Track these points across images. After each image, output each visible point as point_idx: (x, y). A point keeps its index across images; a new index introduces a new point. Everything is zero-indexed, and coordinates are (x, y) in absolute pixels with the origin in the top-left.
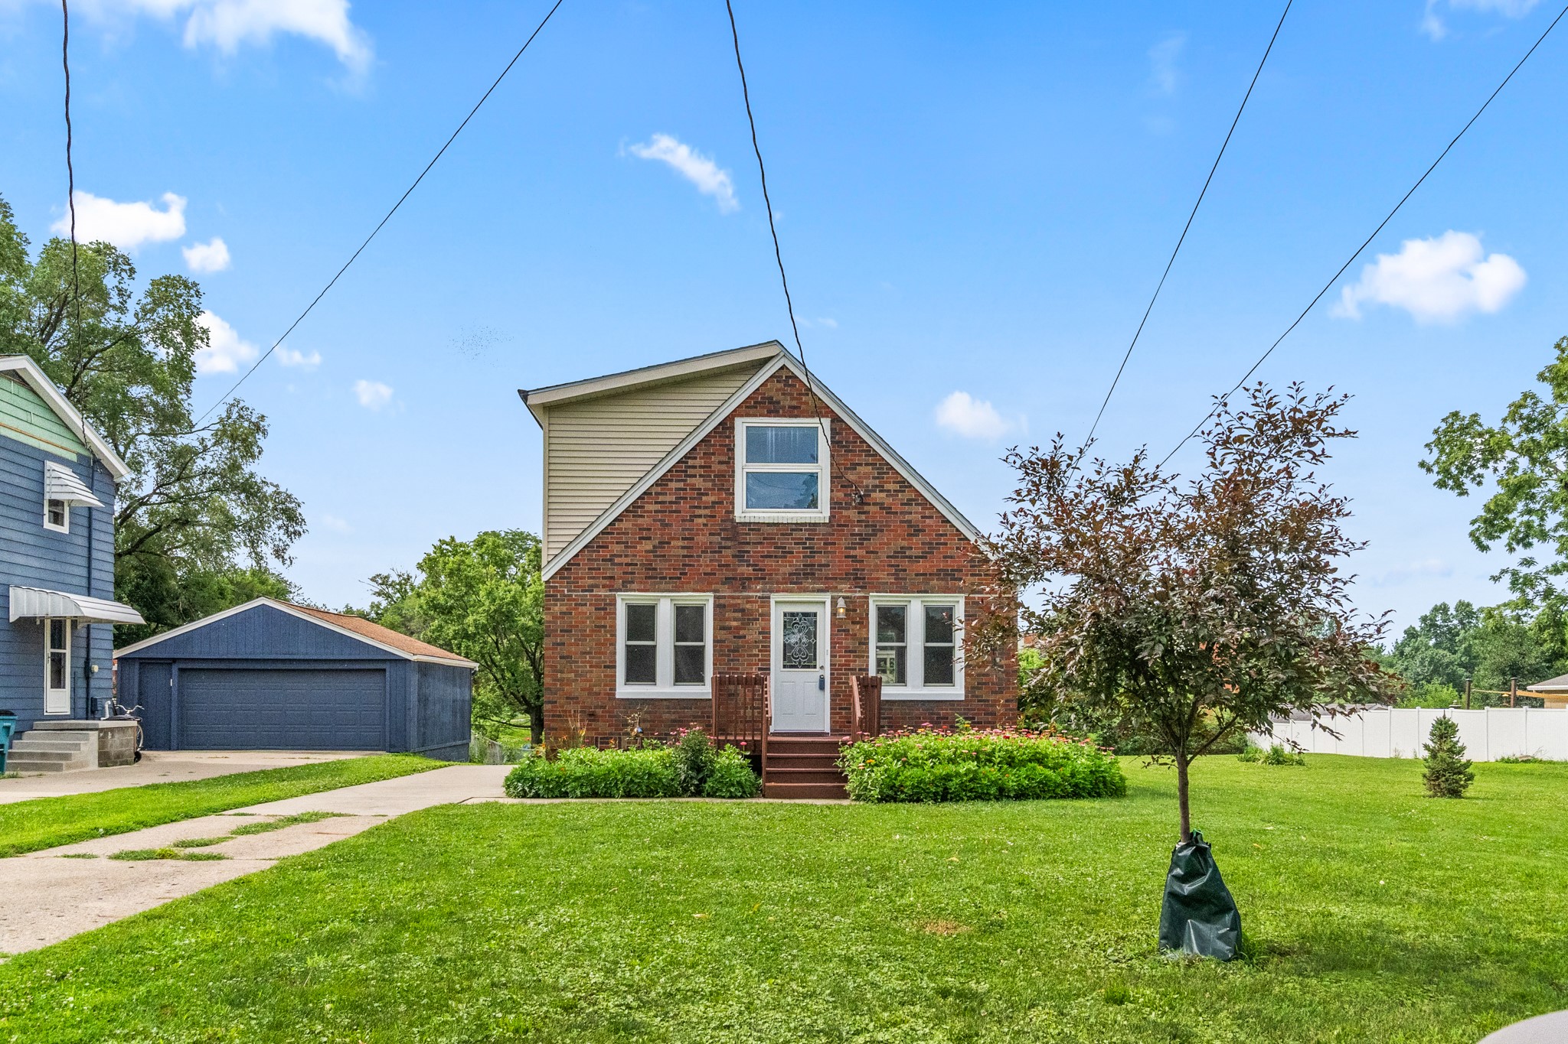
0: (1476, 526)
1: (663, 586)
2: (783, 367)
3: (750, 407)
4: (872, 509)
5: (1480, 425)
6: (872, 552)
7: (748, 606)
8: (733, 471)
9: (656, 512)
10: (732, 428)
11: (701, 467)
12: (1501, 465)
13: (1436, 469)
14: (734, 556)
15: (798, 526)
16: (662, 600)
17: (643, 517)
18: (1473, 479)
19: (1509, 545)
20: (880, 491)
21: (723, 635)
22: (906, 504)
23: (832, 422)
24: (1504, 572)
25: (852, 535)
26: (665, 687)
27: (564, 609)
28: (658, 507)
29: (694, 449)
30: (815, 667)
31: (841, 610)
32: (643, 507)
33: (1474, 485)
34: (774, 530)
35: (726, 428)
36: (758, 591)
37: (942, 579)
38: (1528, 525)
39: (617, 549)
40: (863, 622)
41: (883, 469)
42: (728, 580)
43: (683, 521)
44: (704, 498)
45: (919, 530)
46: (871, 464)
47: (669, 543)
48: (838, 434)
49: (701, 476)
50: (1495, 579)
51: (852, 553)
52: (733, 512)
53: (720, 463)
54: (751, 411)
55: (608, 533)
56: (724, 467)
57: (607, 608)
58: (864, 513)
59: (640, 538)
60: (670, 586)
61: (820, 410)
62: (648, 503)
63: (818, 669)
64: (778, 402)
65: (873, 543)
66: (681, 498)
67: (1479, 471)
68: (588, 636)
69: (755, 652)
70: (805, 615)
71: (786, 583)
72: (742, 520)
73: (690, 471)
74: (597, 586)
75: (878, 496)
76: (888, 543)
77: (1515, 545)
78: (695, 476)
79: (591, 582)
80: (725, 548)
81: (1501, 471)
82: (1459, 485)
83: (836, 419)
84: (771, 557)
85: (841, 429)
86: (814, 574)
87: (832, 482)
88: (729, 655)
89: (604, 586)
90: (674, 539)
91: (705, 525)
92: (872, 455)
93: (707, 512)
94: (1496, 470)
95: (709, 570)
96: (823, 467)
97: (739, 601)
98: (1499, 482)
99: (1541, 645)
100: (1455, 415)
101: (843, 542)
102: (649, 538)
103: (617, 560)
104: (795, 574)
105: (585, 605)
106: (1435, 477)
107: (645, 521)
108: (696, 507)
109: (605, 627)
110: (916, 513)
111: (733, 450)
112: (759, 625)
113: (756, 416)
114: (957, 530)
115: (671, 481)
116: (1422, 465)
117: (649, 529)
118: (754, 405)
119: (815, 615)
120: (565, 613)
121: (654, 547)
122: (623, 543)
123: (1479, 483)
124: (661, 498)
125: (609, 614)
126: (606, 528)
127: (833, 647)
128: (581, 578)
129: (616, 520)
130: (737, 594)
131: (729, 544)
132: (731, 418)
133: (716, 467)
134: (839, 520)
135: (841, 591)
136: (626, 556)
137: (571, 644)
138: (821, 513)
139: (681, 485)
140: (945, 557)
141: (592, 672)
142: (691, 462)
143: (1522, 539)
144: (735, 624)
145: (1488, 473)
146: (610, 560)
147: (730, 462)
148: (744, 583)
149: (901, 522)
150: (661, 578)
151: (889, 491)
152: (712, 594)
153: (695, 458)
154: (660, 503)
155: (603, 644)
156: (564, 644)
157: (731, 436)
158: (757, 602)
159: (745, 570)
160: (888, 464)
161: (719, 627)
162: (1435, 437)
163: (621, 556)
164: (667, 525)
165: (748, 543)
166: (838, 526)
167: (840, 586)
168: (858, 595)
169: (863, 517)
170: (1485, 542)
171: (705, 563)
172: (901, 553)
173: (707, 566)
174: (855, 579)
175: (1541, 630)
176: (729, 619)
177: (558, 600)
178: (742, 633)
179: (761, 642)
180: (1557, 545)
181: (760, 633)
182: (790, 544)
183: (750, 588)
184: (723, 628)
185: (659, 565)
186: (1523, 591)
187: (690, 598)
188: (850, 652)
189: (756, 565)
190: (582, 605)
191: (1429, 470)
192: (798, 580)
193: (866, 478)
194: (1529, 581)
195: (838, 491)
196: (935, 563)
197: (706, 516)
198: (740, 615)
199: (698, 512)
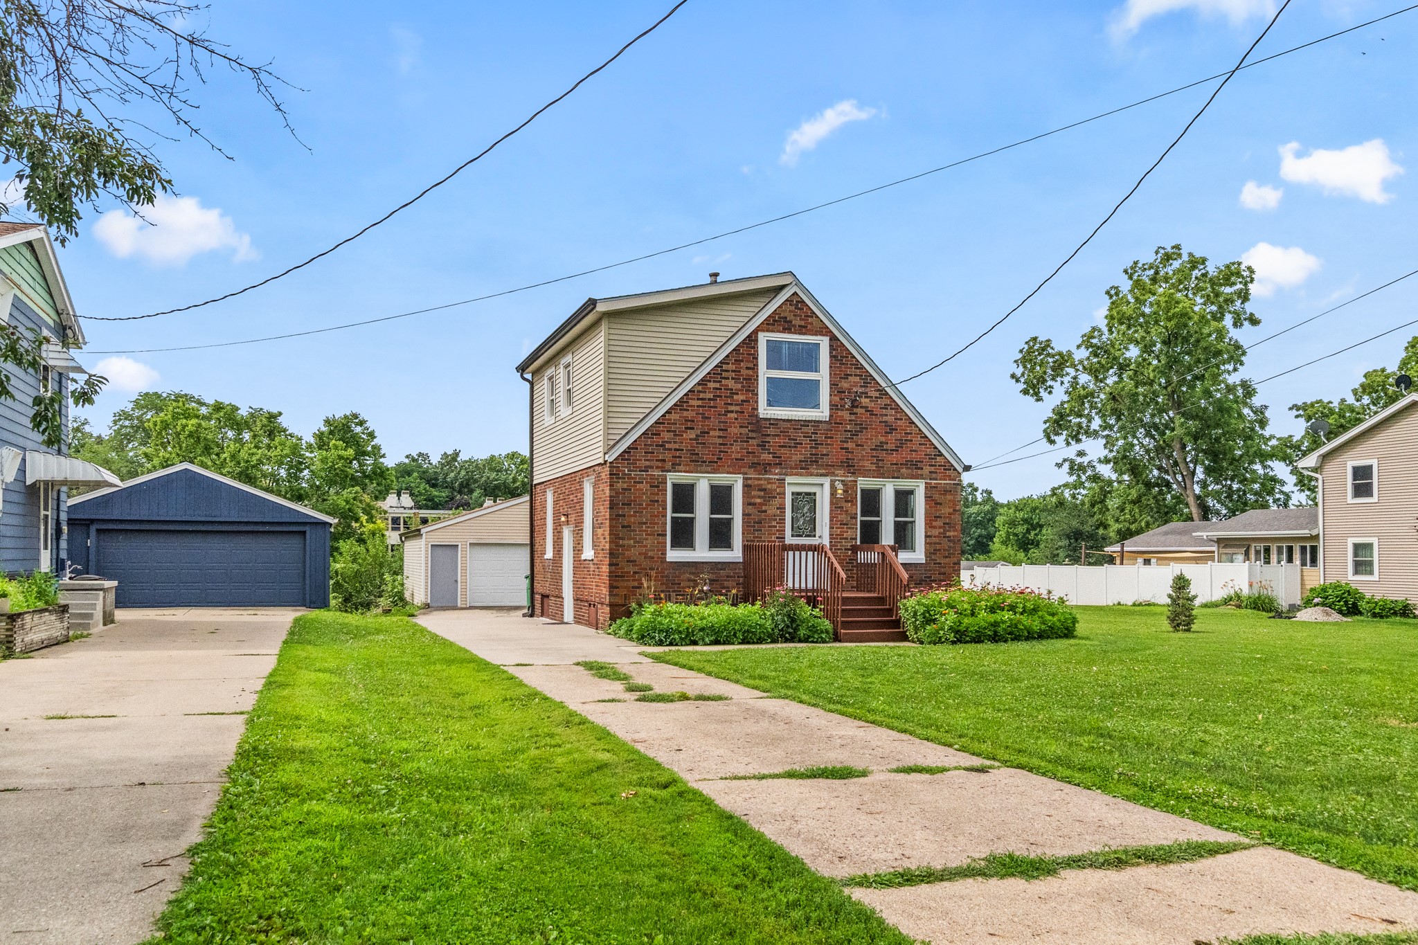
0: (1048, 424)
1: (704, 468)
2: (795, 294)
3: (770, 324)
4: (859, 410)
5: (1052, 348)
6: (859, 445)
7: (769, 486)
8: (757, 376)
9: (698, 406)
10: (756, 340)
11: (732, 371)
12: (1067, 379)
13: (1022, 380)
14: (758, 445)
15: (806, 423)
16: (701, 480)
17: (688, 410)
18: (1046, 389)
19: (1067, 440)
20: (866, 397)
21: (750, 509)
22: (883, 408)
23: (830, 340)
24: (1065, 460)
25: (845, 431)
26: (701, 552)
27: (625, 486)
28: (700, 403)
29: (727, 356)
30: (815, 536)
31: (840, 492)
32: (688, 402)
33: (1046, 394)
34: (788, 425)
35: (751, 340)
36: (776, 474)
37: (909, 468)
38: (1079, 425)
39: (667, 436)
40: (853, 502)
41: (868, 379)
42: (754, 465)
43: (719, 415)
44: (735, 397)
45: (893, 429)
46: (859, 375)
47: (708, 433)
48: (834, 350)
49: (733, 379)
50: (1059, 465)
51: (845, 445)
52: (757, 409)
53: (747, 368)
54: (771, 327)
55: (660, 423)
56: (750, 372)
57: (659, 485)
58: (853, 414)
59: (686, 428)
60: (709, 469)
61: (823, 330)
62: (691, 399)
63: (817, 537)
64: (791, 322)
65: (861, 438)
66: (718, 396)
67: (1049, 383)
68: (644, 509)
69: (774, 523)
70: (809, 494)
71: (797, 469)
72: (765, 416)
73: (724, 374)
74: (652, 467)
75: (865, 401)
76: (872, 438)
77: (1070, 440)
78: (728, 379)
79: (648, 463)
80: (751, 438)
81: (1067, 385)
82: (1036, 394)
83: (833, 338)
84: (785, 447)
85: (837, 346)
86: (818, 462)
87: (831, 388)
88: (754, 526)
89: (657, 467)
90: (711, 429)
91: (736, 419)
92: (859, 368)
93: (738, 408)
94: (1062, 383)
95: (739, 456)
96: (823, 375)
97: (762, 482)
98: (1066, 392)
99: (1093, 516)
100: (1035, 339)
101: (839, 437)
102: (693, 428)
103: (667, 446)
104: (803, 461)
105: (642, 483)
106: (1022, 386)
107: (689, 414)
108: (729, 404)
109: (657, 501)
110: (891, 415)
111: (757, 358)
112: (777, 502)
113: (772, 331)
114: (920, 430)
115: (710, 381)
116: (1013, 376)
117: (693, 421)
118: (772, 324)
119: (815, 494)
120: (625, 489)
121: (697, 436)
122: (673, 431)
123: (1050, 393)
124: (702, 396)
125: (661, 490)
126: (659, 419)
127: (831, 520)
128: (639, 460)
129: (667, 412)
130: (761, 476)
131: (754, 435)
132: (756, 332)
133: (744, 372)
134: (836, 419)
135: (837, 476)
136: (675, 442)
137: (631, 516)
138: (822, 412)
139: (717, 385)
140: (911, 451)
141: (647, 539)
142: (725, 367)
143: (1076, 436)
144: (758, 501)
145: (1056, 385)
146: (661, 446)
147: (755, 368)
148: (765, 467)
149: (880, 422)
150: (702, 462)
151: (872, 397)
152: (741, 476)
153: (728, 364)
154: (702, 399)
155: (656, 516)
156: (624, 516)
157: (755, 348)
158: (775, 483)
159: (766, 457)
160: (871, 376)
161: (747, 503)
162: (1020, 356)
163: (670, 443)
164: (707, 418)
165: (769, 435)
166: (835, 423)
167: (837, 472)
168: (850, 479)
169: (853, 417)
170: (1053, 437)
171: (736, 450)
172: (880, 447)
173: (738, 452)
174: (847, 466)
175: (1093, 505)
176: (754, 497)
177: (620, 478)
178: (764, 508)
179: (778, 516)
180: (1104, 441)
181: (777, 508)
182: (800, 437)
183: (770, 471)
184: (750, 504)
185: (699, 450)
186: (1079, 476)
187: (722, 478)
188: (844, 524)
189: (775, 453)
190: (639, 483)
191: (1018, 381)
192: (806, 466)
193: (855, 386)
194: (1082, 468)
195: (835, 395)
196: (905, 455)
197: (737, 412)
198: (762, 493)
199: (731, 408)
